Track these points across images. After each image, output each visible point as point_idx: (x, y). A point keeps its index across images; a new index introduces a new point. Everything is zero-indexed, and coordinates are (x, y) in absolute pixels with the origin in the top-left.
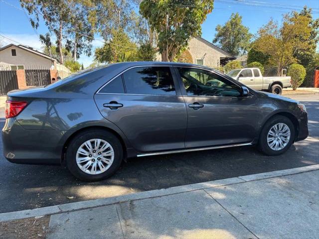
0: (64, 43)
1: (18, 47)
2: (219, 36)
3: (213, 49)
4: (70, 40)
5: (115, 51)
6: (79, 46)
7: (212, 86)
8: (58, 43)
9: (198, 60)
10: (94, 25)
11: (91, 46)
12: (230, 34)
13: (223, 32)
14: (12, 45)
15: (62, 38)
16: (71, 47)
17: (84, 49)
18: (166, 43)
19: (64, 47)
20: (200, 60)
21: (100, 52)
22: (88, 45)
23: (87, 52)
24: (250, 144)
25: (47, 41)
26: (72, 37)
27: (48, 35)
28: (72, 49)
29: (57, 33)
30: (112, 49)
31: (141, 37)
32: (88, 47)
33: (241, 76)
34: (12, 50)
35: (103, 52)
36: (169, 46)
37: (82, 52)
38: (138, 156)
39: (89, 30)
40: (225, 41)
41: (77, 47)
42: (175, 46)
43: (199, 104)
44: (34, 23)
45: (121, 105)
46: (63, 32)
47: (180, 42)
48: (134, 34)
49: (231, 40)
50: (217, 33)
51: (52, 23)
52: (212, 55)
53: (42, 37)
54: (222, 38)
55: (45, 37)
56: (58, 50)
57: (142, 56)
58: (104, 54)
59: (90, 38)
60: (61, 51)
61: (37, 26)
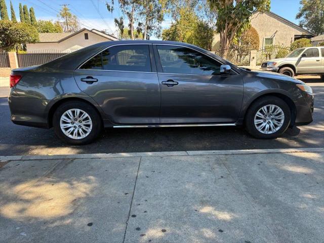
0: (135, 25)
1: (91, 31)
2: (305, 10)
3: (287, 26)
4: (141, 22)
5: (181, 32)
6: (149, 28)
7: (268, 66)
8: (130, 25)
9: (266, 39)
10: (164, 5)
11: (161, 28)
12: (318, 7)
13: (309, 5)
14: (84, 29)
15: (133, 21)
16: (141, 30)
17: (153, 31)
18: (225, 21)
19: (135, 29)
20: (269, 39)
21: (167, 33)
22: (158, 26)
23: (156, 33)
24: (234, 125)
25: (120, 24)
26: (143, 19)
27: (121, 18)
28: (143, 31)
29: (130, 15)
30: (178, 30)
31: (212, 16)
32: (158, 29)
33: (304, 55)
34: (85, 34)
35: (170, 34)
36: (228, 24)
37: (153, 34)
38: (114, 127)
39: (159, 11)
40: (311, 15)
41: (147, 29)
42: (235, 24)
43: (173, 81)
44: (109, 7)
45: (96, 80)
46: (135, 15)
47: (240, 19)
48: (204, 13)
49: (319, 15)
50: (302, 6)
51: (126, 6)
52: (285, 33)
53: (116, 21)
54: (307, 12)
55: (119, 20)
56: (130, 32)
57: (198, 36)
58: (170, 36)
59: (160, 19)
60: (132, 34)
61: (112, 10)
